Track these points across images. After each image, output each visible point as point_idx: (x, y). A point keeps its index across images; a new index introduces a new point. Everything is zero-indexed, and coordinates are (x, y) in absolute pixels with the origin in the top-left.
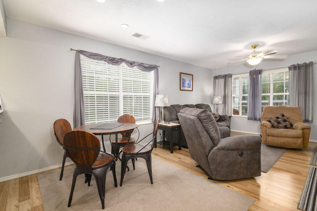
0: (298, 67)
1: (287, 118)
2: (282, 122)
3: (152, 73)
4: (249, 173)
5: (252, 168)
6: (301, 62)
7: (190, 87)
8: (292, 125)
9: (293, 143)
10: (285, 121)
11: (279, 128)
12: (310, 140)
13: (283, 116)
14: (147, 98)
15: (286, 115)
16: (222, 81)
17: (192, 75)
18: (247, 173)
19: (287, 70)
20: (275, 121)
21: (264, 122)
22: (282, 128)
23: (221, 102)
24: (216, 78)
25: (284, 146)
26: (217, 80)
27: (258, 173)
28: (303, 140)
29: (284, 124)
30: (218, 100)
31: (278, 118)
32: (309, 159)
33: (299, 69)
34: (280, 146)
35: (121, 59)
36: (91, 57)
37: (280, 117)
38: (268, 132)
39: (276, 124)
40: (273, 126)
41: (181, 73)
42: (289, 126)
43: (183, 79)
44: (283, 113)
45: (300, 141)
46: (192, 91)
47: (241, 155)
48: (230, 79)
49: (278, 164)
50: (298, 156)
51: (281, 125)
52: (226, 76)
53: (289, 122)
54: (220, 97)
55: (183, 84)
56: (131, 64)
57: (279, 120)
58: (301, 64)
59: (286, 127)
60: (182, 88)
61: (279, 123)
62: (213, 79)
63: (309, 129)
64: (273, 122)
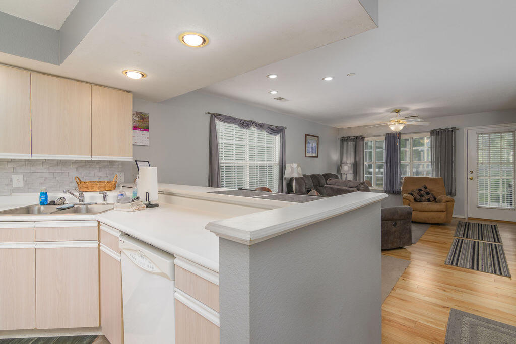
0: (440, 132)
1: (430, 191)
2: (425, 195)
3: (278, 136)
4: (401, 242)
5: (404, 238)
6: (443, 128)
7: (315, 153)
8: (435, 199)
9: (437, 217)
10: (428, 194)
11: (421, 202)
12: (453, 216)
13: (426, 188)
15: (429, 187)
16: (351, 144)
17: (318, 137)
18: (400, 242)
19: (429, 134)
20: (418, 194)
21: (405, 195)
22: (425, 202)
23: (350, 172)
24: (344, 140)
25: (428, 221)
26: (345, 143)
27: (409, 242)
28: (447, 214)
29: (427, 197)
30: (347, 168)
31: (420, 190)
32: (453, 232)
33: (441, 135)
34: (424, 221)
35: (251, 122)
36: (226, 120)
37: (423, 189)
39: (418, 197)
40: (416, 200)
41: (306, 135)
42: (432, 199)
43: (308, 142)
44: (426, 185)
45: (444, 214)
46: (318, 157)
47: (394, 225)
48: (362, 142)
49: (424, 237)
51: (423, 198)
52: (357, 138)
53: (432, 195)
54: (350, 165)
56: (261, 127)
57: (422, 192)
58: (443, 130)
59: (429, 201)
60: (307, 155)
61: (422, 196)
62: (339, 142)
63: (453, 201)
64: (415, 195)
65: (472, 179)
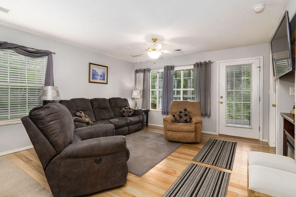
0: (200, 64)
1: (188, 113)
2: (183, 116)
3: (45, 59)
7: (104, 80)
8: (191, 119)
9: (188, 137)
10: (186, 115)
11: (180, 122)
13: (186, 110)
14: (35, 90)
15: (188, 109)
16: (141, 75)
17: (107, 67)
19: (193, 67)
20: (178, 115)
22: (182, 122)
23: (139, 97)
24: (137, 71)
25: (180, 141)
26: (138, 74)
28: (196, 134)
29: (185, 118)
30: (137, 94)
31: (181, 112)
32: (196, 153)
33: (201, 67)
34: (177, 141)
37: (183, 111)
38: (168, 127)
39: (178, 118)
40: (176, 121)
41: (90, 64)
42: (188, 120)
43: (93, 70)
44: (186, 108)
45: (193, 135)
46: (107, 83)
48: (149, 73)
50: (189, 151)
51: (182, 120)
52: (145, 70)
53: (189, 116)
54: (139, 91)
55: (93, 75)
57: (182, 114)
58: (202, 63)
59: (186, 121)
60: (91, 80)
61: (181, 117)
64: (176, 116)
65: (222, 103)
